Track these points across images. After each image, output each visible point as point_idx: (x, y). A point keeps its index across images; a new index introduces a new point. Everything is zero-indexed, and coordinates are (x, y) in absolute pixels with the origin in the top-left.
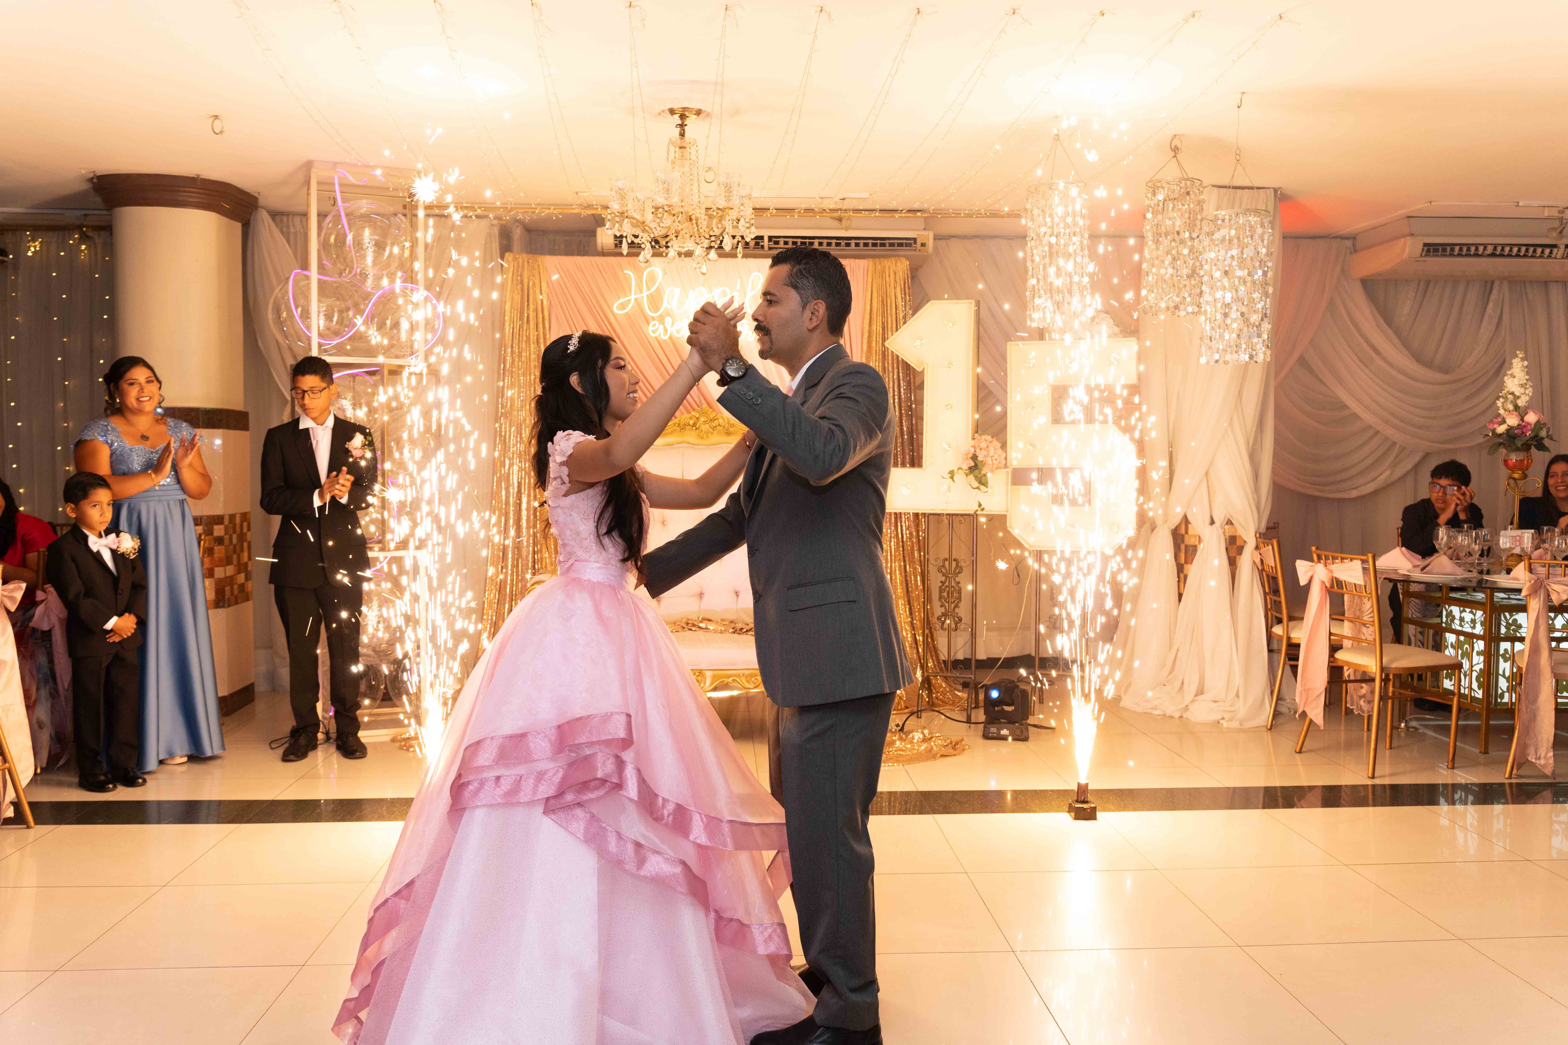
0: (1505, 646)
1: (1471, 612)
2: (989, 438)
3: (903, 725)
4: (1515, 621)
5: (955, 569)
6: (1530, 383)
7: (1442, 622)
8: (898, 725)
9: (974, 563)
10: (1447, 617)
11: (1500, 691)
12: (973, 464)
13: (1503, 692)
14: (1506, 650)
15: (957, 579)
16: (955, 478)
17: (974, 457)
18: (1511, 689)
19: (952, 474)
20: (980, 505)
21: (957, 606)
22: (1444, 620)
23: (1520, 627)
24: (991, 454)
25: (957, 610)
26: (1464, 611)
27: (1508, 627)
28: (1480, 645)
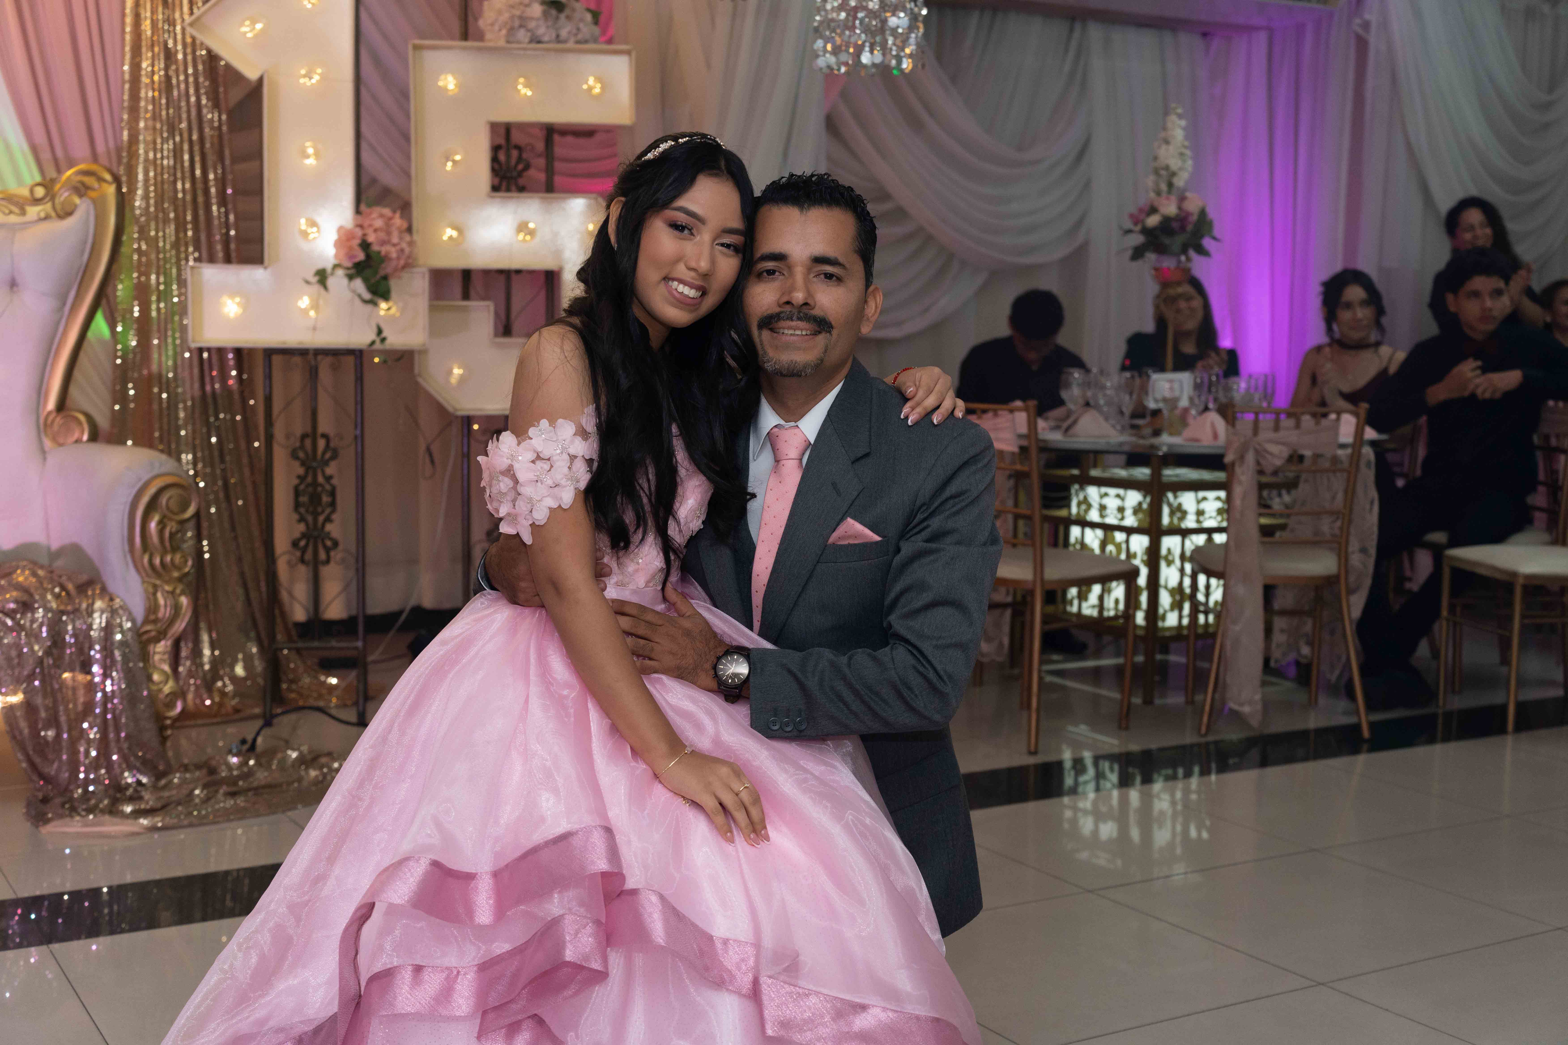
0: (1171, 543)
1: (1118, 496)
2: (387, 211)
3: (254, 740)
4: (1180, 505)
5: (324, 453)
6: (1188, 152)
7: (1070, 514)
8: (244, 742)
9: (360, 440)
10: (1079, 504)
11: (1161, 611)
12: (361, 256)
13: (1165, 612)
14: (1169, 550)
15: (329, 471)
16: (331, 282)
17: (365, 245)
18: (1177, 605)
19: (322, 276)
20: (380, 331)
21: (328, 519)
22: (1074, 510)
23: (1185, 513)
24: (395, 240)
25: (329, 527)
26: (1106, 495)
27: (1172, 514)
28: (1139, 543)
